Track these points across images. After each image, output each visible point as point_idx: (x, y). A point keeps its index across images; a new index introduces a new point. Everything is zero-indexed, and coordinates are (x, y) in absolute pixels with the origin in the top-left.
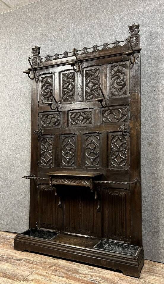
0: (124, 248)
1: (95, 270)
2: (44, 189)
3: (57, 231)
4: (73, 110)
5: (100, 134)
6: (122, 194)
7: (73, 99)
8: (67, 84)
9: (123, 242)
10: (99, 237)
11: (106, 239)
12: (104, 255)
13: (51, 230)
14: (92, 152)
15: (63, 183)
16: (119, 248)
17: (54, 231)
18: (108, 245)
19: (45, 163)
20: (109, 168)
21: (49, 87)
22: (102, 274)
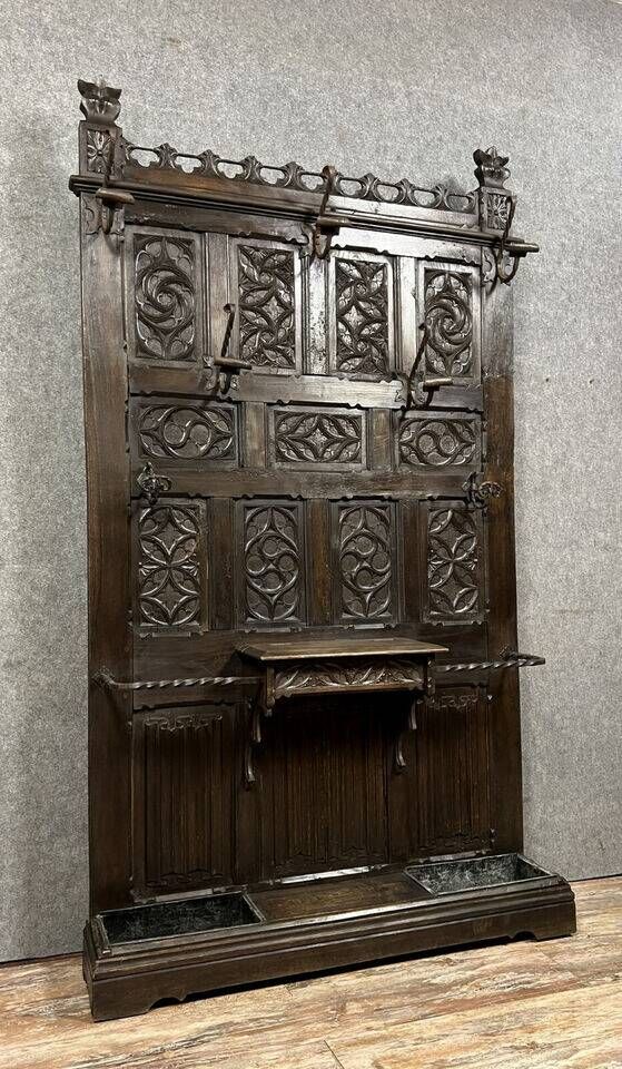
0: (479, 872)
1: (462, 961)
2: (165, 726)
3: (232, 889)
4: (292, 403)
5: (392, 504)
6: (465, 702)
7: (285, 361)
8: (262, 294)
9: (472, 854)
10: (401, 861)
11: (421, 861)
12: (482, 903)
13: (208, 892)
14: (365, 568)
15: (319, 689)
16: (462, 876)
17: (222, 889)
18: (430, 879)
19: (164, 616)
20: (426, 620)
21: (173, 286)
22: (494, 962)
